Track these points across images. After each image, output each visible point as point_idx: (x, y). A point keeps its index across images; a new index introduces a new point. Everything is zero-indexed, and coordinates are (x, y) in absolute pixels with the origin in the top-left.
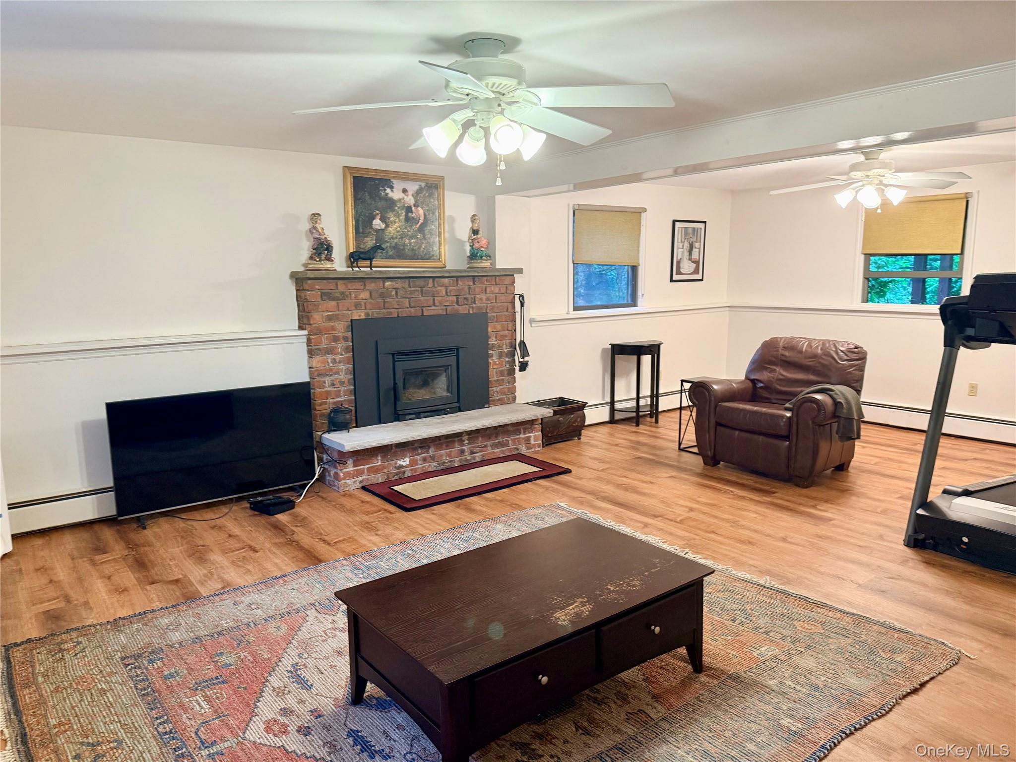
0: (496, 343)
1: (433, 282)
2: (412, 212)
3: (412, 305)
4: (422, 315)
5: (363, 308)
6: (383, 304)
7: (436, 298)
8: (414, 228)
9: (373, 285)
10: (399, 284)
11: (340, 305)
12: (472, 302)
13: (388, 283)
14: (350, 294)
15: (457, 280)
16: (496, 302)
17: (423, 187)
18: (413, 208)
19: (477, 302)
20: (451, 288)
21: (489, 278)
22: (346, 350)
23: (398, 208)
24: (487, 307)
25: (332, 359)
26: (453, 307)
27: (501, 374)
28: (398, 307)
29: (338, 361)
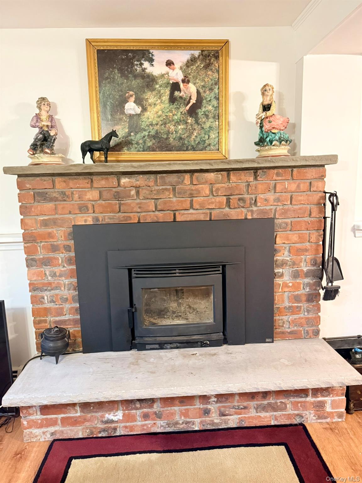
0: (288, 259)
1: (191, 178)
2: (179, 90)
3: (159, 207)
4: (175, 221)
5: (91, 211)
6: (118, 206)
7: (194, 199)
8: (181, 110)
9: (103, 182)
10: (140, 181)
11: (60, 207)
12: (251, 204)
13: (124, 180)
14: (72, 193)
15: (228, 176)
16: (291, 203)
17: (197, 56)
18: (182, 85)
19: (259, 204)
20: (218, 185)
21: (280, 170)
22: (69, 261)
23: (160, 86)
24: (276, 210)
25: (50, 272)
26: (222, 210)
27: (296, 300)
28: (139, 210)
29: (58, 274)
